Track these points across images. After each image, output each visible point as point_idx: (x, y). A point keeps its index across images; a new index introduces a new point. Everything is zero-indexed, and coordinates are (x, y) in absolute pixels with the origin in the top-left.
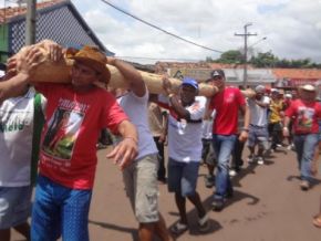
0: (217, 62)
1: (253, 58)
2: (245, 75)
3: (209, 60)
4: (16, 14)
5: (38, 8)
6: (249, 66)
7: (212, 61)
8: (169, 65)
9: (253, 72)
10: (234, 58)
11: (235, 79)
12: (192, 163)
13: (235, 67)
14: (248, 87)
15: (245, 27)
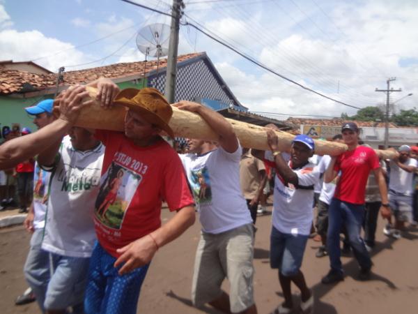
0: (354, 119)
1: (394, 115)
2: (387, 134)
3: (345, 117)
4: (156, 67)
5: (178, 62)
6: (390, 125)
7: (347, 118)
8: (302, 121)
9: (395, 131)
10: (371, 115)
11: (375, 138)
12: (299, 236)
13: (375, 126)
14: (390, 147)
15: (388, 82)
